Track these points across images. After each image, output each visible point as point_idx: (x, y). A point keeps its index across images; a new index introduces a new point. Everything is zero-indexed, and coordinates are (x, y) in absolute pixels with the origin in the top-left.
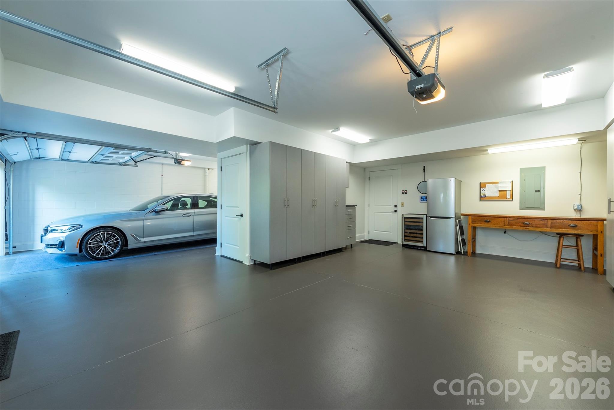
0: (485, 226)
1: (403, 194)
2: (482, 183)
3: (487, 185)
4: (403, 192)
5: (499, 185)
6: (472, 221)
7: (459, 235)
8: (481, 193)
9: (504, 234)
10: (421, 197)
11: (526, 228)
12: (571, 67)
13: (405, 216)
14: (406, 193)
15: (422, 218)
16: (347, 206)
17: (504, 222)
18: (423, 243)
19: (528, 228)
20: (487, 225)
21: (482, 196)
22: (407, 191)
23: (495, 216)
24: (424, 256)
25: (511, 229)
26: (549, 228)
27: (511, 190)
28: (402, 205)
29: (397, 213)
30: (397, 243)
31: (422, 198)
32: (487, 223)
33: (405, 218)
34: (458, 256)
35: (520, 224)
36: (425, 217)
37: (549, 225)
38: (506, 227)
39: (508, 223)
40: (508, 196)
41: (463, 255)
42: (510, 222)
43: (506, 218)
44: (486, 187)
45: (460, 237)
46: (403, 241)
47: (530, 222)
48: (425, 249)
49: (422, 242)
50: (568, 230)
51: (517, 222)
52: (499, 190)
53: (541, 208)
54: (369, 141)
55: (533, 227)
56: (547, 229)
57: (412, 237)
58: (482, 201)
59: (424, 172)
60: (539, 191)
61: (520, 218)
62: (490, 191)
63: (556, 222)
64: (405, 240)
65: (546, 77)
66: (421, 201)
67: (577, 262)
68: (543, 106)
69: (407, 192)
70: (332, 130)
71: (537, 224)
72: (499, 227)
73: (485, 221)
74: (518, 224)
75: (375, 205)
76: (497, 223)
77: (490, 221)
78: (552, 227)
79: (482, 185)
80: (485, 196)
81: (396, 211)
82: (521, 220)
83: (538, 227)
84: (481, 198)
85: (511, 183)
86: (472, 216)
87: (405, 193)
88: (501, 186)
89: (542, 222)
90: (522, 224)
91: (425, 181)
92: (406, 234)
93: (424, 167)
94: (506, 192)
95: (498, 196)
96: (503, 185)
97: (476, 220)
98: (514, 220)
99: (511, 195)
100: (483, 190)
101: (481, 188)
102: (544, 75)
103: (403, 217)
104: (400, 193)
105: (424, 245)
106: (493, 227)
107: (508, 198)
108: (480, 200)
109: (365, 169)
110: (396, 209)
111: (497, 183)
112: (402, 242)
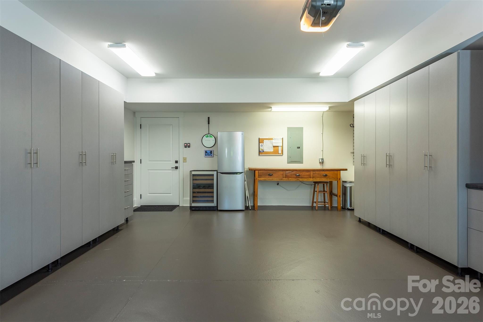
0: (269, 179)
1: (185, 147)
2: (260, 139)
3: (264, 140)
4: (186, 145)
5: (273, 141)
6: (258, 175)
7: (247, 190)
8: (260, 148)
9: (278, 186)
10: (206, 151)
11: (297, 179)
12: (363, 43)
13: (194, 173)
14: (189, 147)
15: (213, 175)
16: (126, 162)
17: (283, 175)
18: (214, 203)
19: (299, 179)
20: (270, 178)
21: (260, 151)
22: (190, 143)
23: (276, 170)
24: (214, 216)
25: (288, 180)
26: (311, 178)
27: (281, 146)
28: (185, 160)
29: (178, 170)
30: (179, 206)
31: (207, 153)
32: (269, 177)
33: (193, 175)
34: (247, 211)
35: (294, 176)
36: (215, 173)
37: (312, 176)
38: (284, 179)
39: (286, 175)
40: (280, 152)
41: (250, 210)
42: (287, 174)
43: (284, 171)
44: (263, 143)
45: (247, 192)
46: (192, 202)
47: (300, 174)
48: (215, 209)
49: (212, 201)
50: (323, 179)
51: (292, 174)
52: (273, 146)
53: (301, 162)
54: (154, 75)
55: (302, 178)
56: (311, 179)
57: (201, 197)
58: (260, 155)
59: (209, 123)
60: (299, 147)
61: (293, 171)
62: (267, 147)
63: (316, 173)
64: (194, 201)
65: (349, 46)
66: (206, 155)
67: (323, 203)
68: (321, 75)
69: (190, 145)
70: (110, 43)
71: (304, 175)
72: (279, 179)
73: (269, 175)
74: (292, 176)
75: (150, 161)
76: (278, 176)
77: (272, 175)
78: (314, 177)
79: (261, 141)
80: (263, 151)
81: (176, 168)
82: (294, 172)
83: (305, 178)
84: (260, 153)
85: (282, 140)
86: (258, 171)
87: (187, 146)
88: (275, 142)
89: (307, 173)
90: (295, 176)
91: (209, 133)
92: (195, 195)
93: (209, 118)
94: (278, 148)
95: (273, 151)
96: (276, 142)
97: (262, 174)
98: (290, 173)
99: (282, 150)
100: (262, 146)
101: (260, 144)
102: (347, 44)
103: (191, 175)
104: (182, 146)
105: (214, 204)
106: (275, 180)
107: (280, 154)
108: (259, 155)
109: (134, 113)
110: (177, 165)
111: (272, 139)
112: (191, 204)
